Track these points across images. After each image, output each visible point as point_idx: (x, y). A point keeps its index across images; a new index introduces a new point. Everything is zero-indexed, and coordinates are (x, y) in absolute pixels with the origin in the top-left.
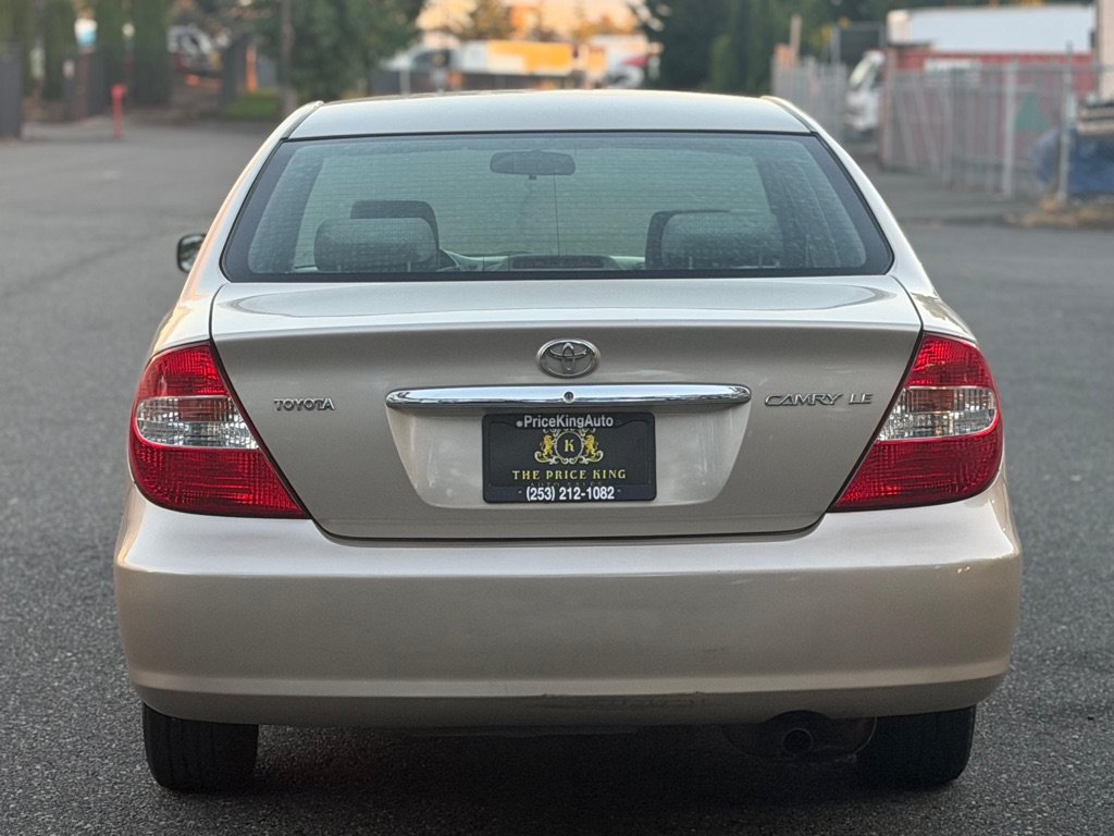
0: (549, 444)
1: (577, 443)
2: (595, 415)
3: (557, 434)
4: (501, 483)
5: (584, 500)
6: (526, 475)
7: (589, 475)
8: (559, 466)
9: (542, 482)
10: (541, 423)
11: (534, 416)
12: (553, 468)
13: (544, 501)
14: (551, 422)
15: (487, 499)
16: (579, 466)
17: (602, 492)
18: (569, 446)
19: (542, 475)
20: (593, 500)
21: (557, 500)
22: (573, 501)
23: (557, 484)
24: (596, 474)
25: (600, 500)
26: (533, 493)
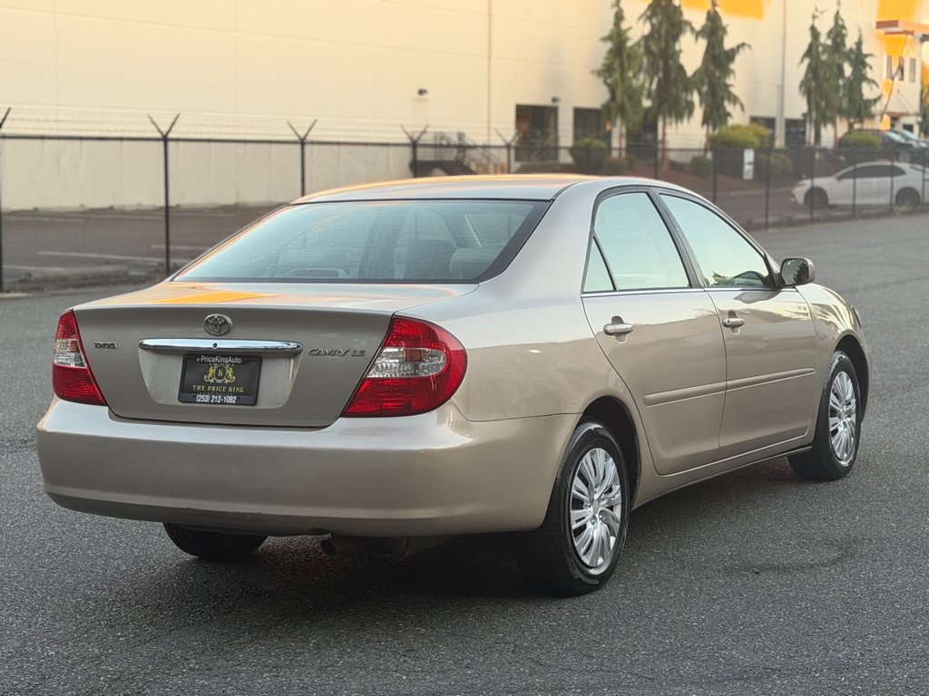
0: (212, 371)
1: (224, 372)
2: (233, 357)
3: (216, 366)
4: (187, 391)
5: (222, 403)
6: (199, 388)
7: (227, 389)
8: (215, 384)
9: (205, 392)
10: (209, 360)
11: (206, 356)
12: (212, 385)
13: (204, 403)
14: (213, 360)
15: (179, 400)
16: (223, 384)
17: (231, 399)
18: (220, 373)
19: (206, 388)
20: (226, 404)
21: (210, 403)
22: (217, 403)
23: (211, 393)
24: (230, 389)
25: (229, 404)
26: (200, 398)
